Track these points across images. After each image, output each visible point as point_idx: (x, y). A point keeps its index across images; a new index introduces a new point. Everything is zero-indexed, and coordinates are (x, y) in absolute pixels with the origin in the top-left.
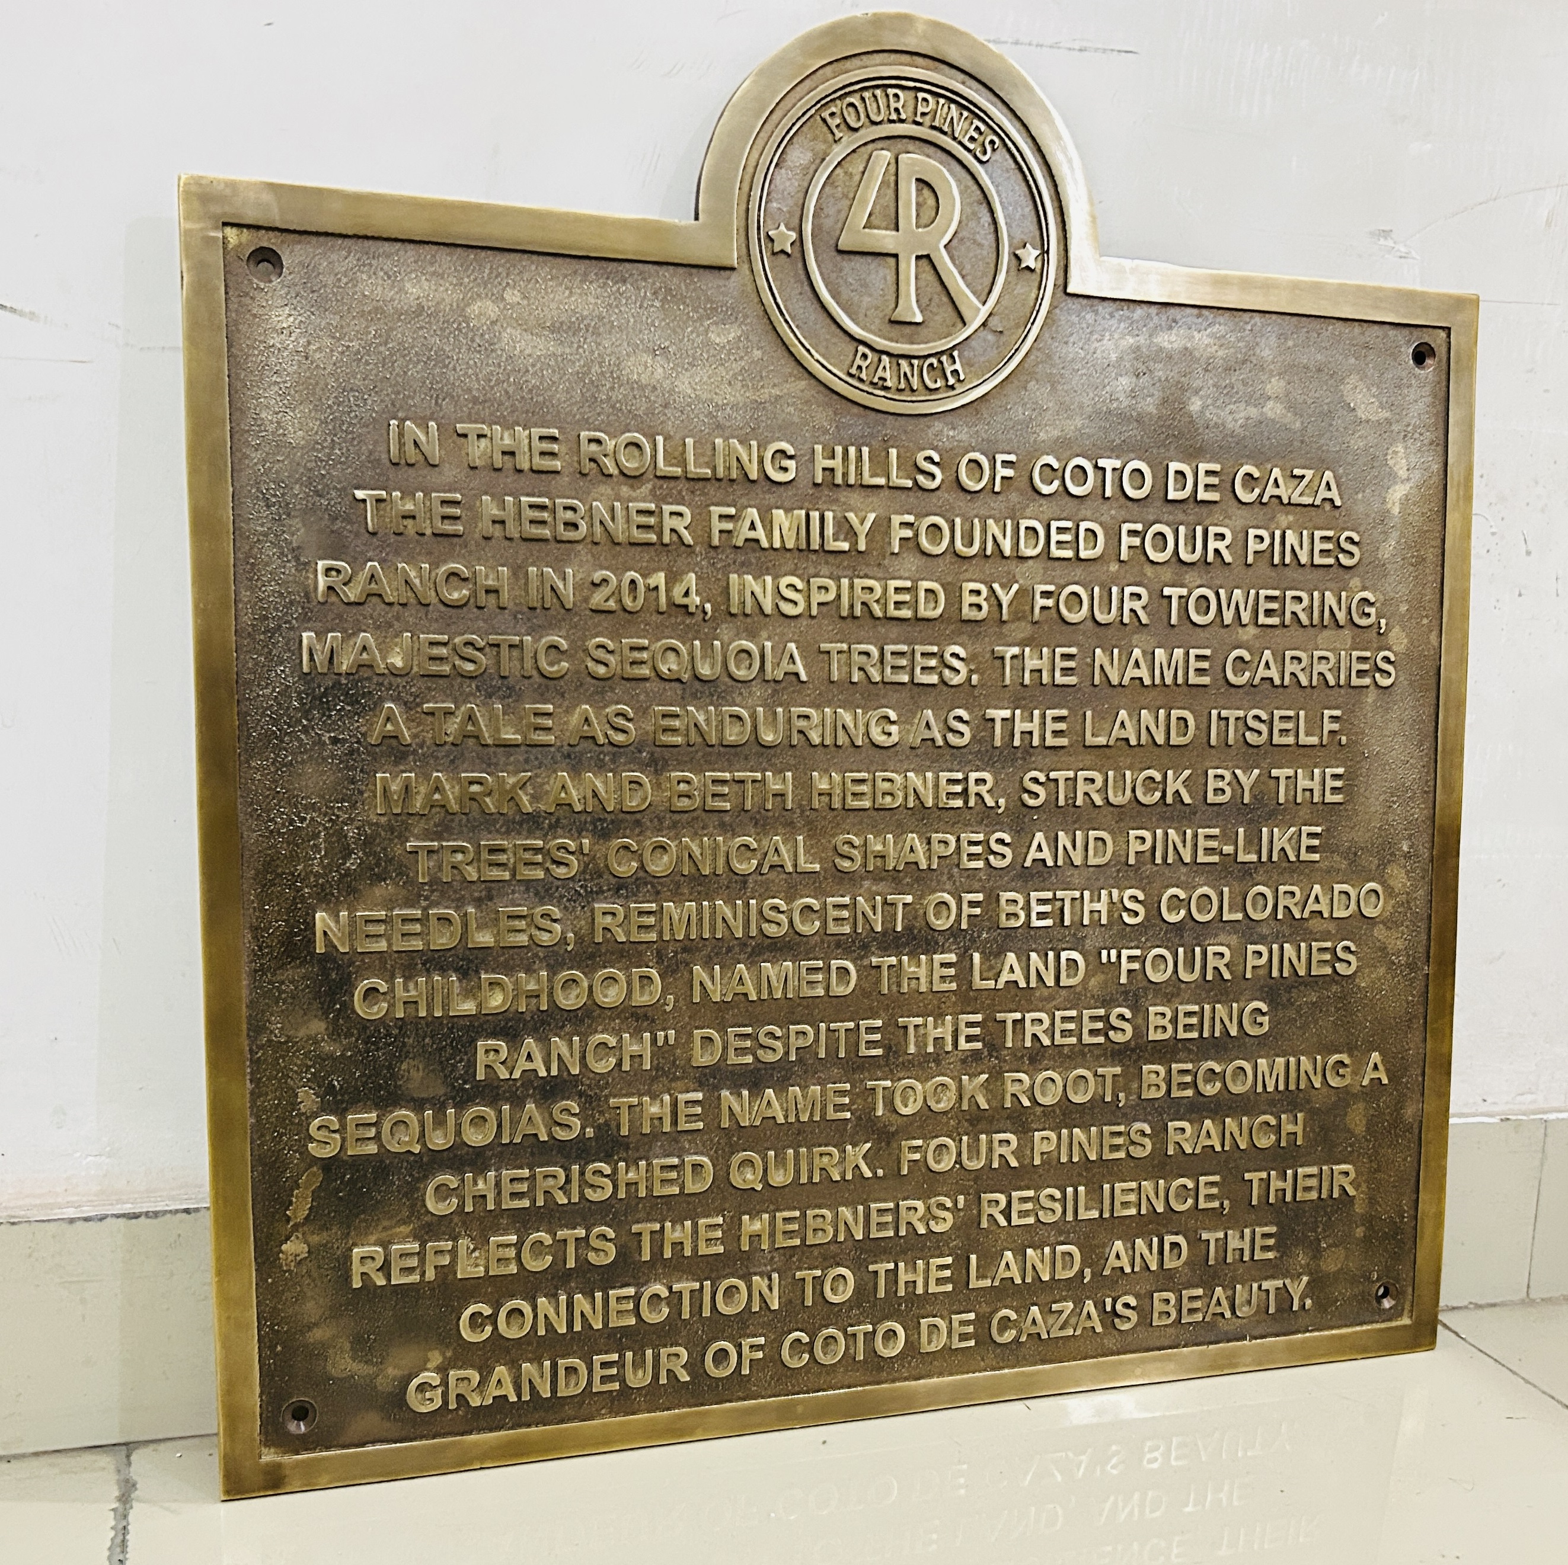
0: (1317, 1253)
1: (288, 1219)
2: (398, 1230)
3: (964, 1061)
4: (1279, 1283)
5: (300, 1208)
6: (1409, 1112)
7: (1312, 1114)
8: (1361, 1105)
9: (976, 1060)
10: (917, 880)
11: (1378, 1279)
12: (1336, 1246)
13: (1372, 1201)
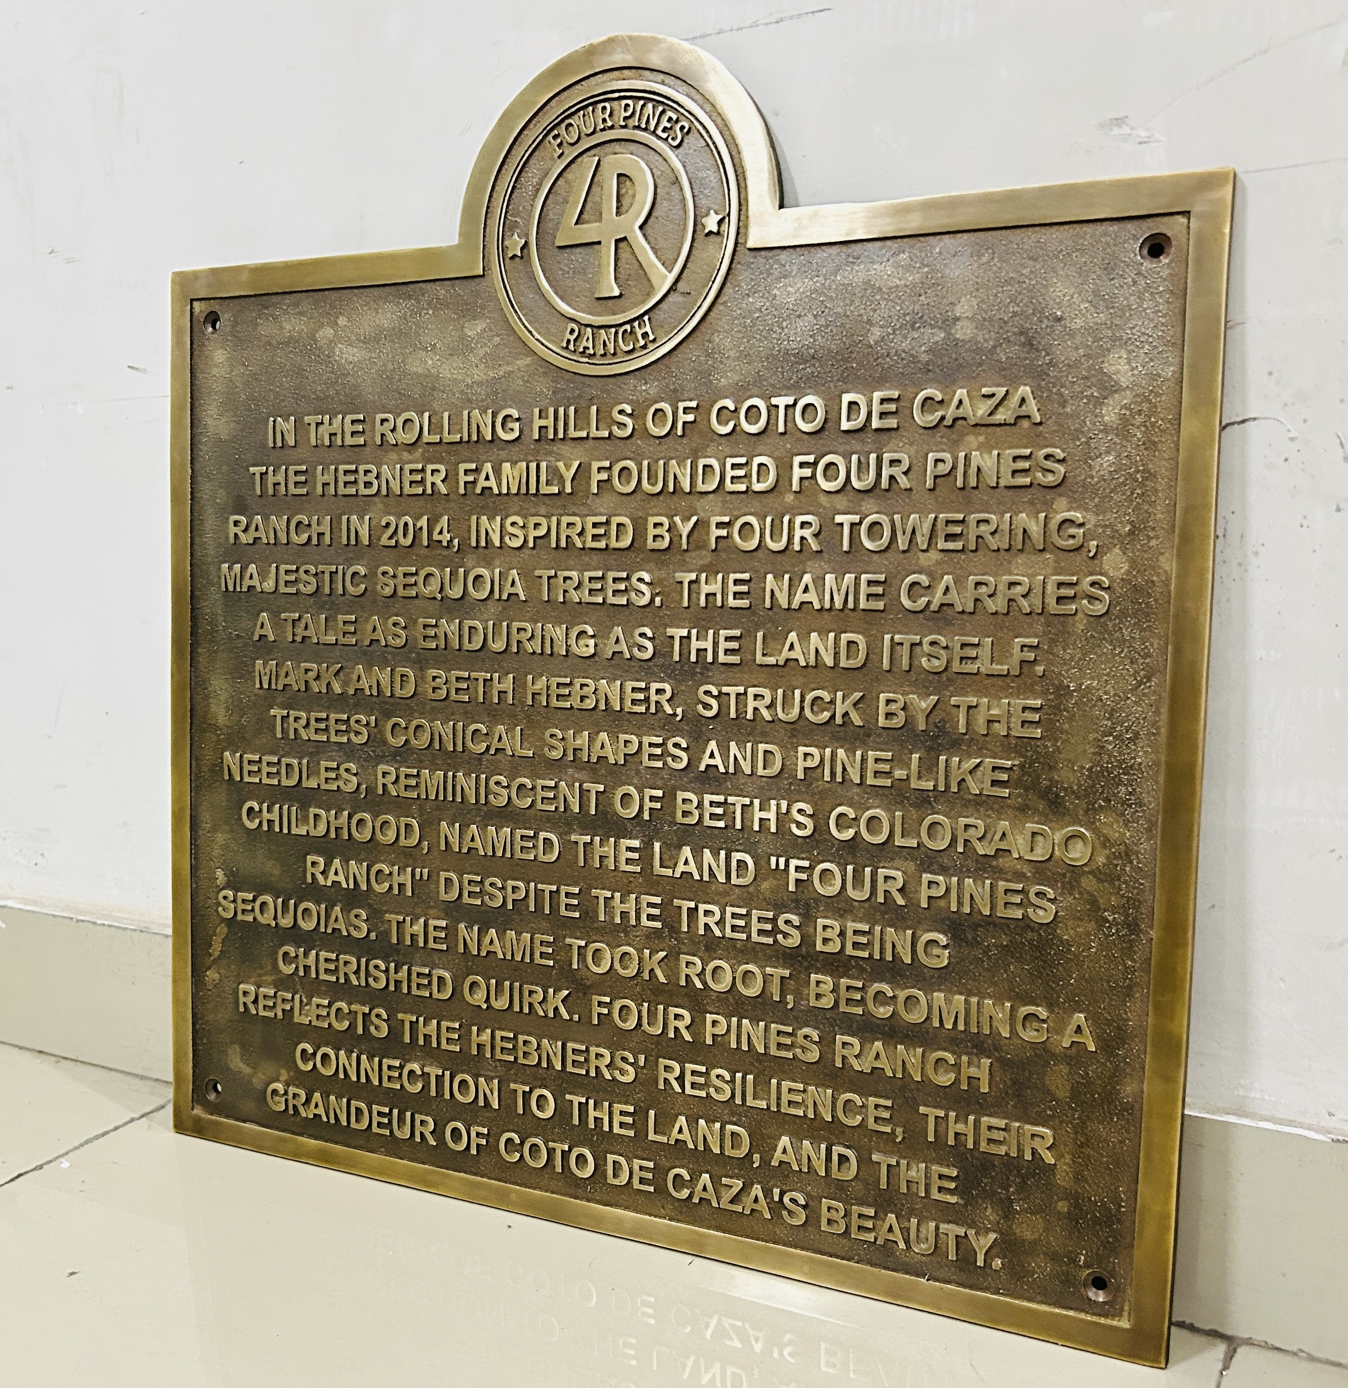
0: (1008, 1213)
1: (210, 955)
2: (264, 978)
3: (648, 937)
4: (961, 1231)
5: (216, 948)
6: (1128, 1090)
7: (1002, 1063)
8: (1064, 1069)
9: (659, 938)
10: (611, 773)
11: (1087, 1265)
12: (1032, 1213)
13: (1078, 1177)
